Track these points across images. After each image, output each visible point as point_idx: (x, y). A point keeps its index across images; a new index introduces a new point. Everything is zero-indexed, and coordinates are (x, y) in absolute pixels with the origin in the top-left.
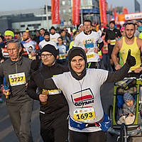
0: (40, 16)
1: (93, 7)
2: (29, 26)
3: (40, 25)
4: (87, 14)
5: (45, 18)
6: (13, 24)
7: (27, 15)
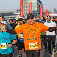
0: (16, 13)
1: (38, 11)
2: (11, 17)
3: (15, 17)
4: (35, 13)
5: (17, 15)
6: (4, 16)
7: (10, 13)
